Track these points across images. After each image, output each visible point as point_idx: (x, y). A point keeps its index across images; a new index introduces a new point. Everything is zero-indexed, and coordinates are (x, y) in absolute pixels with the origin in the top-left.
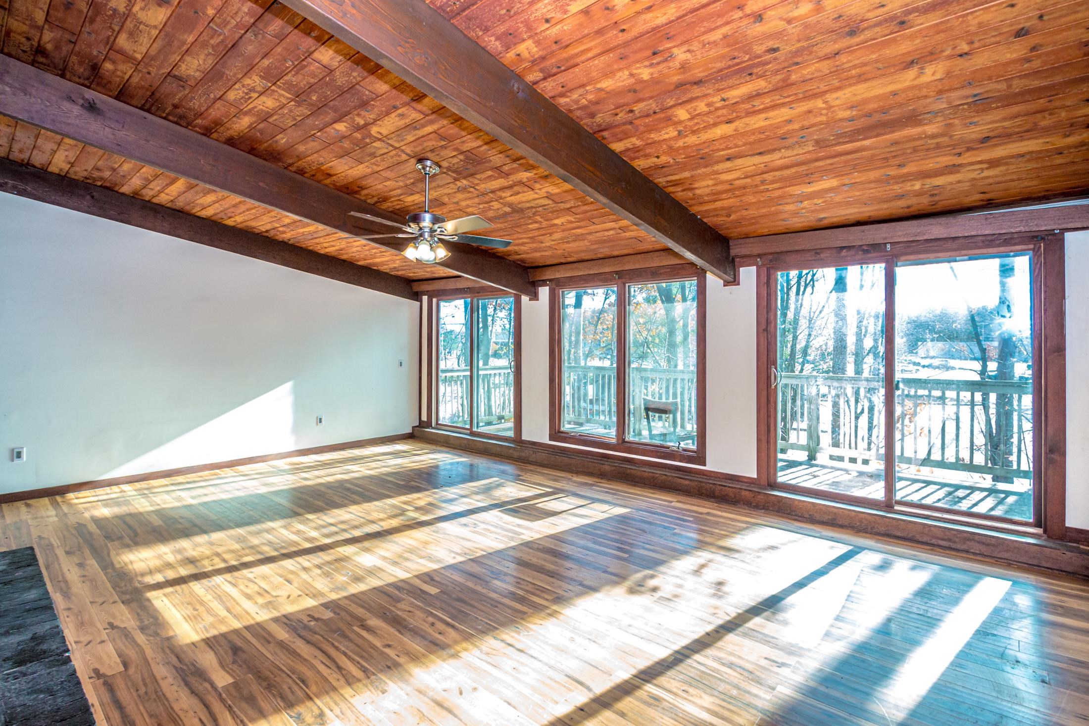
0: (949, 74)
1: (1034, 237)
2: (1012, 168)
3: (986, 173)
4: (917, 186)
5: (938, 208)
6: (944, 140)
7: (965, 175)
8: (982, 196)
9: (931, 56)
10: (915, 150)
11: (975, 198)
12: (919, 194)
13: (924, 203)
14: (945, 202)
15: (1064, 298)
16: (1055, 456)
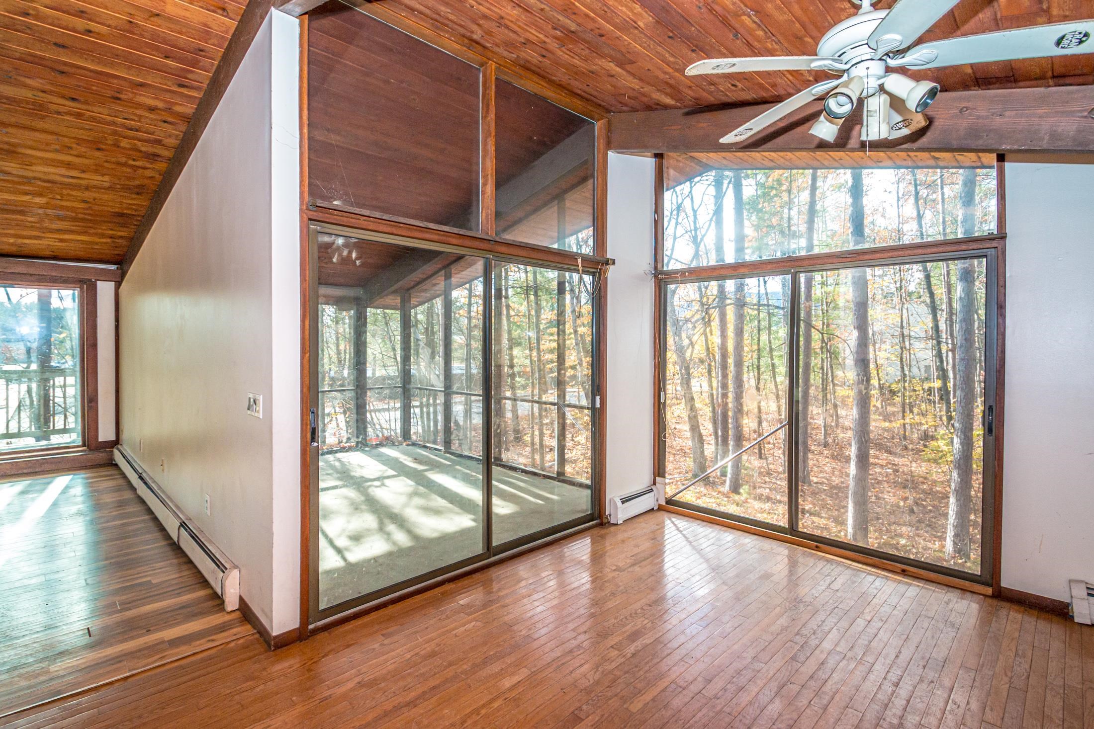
0: (47, 203)
1: (80, 281)
2: (72, 245)
3: (57, 244)
4: (12, 240)
5: (23, 253)
6: (38, 225)
7: (45, 242)
8: (51, 253)
9: (41, 195)
10: (17, 225)
11: (47, 253)
12: (12, 244)
13: (13, 249)
14: (26, 251)
15: (96, 317)
16: (93, 404)
